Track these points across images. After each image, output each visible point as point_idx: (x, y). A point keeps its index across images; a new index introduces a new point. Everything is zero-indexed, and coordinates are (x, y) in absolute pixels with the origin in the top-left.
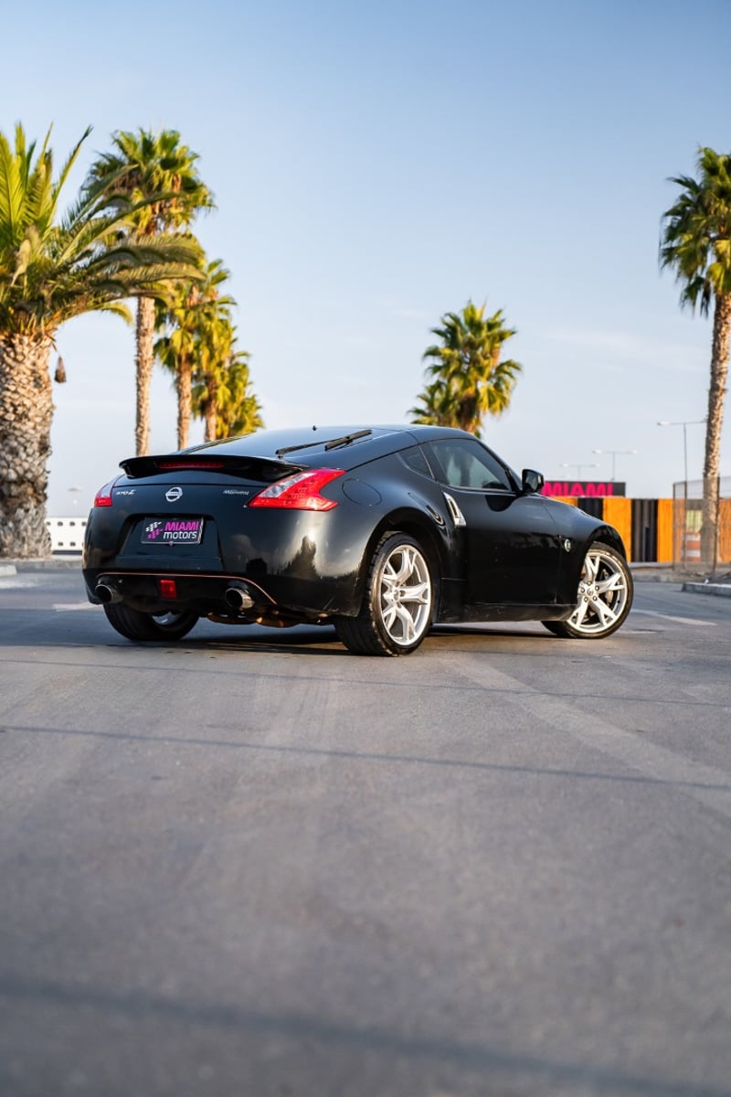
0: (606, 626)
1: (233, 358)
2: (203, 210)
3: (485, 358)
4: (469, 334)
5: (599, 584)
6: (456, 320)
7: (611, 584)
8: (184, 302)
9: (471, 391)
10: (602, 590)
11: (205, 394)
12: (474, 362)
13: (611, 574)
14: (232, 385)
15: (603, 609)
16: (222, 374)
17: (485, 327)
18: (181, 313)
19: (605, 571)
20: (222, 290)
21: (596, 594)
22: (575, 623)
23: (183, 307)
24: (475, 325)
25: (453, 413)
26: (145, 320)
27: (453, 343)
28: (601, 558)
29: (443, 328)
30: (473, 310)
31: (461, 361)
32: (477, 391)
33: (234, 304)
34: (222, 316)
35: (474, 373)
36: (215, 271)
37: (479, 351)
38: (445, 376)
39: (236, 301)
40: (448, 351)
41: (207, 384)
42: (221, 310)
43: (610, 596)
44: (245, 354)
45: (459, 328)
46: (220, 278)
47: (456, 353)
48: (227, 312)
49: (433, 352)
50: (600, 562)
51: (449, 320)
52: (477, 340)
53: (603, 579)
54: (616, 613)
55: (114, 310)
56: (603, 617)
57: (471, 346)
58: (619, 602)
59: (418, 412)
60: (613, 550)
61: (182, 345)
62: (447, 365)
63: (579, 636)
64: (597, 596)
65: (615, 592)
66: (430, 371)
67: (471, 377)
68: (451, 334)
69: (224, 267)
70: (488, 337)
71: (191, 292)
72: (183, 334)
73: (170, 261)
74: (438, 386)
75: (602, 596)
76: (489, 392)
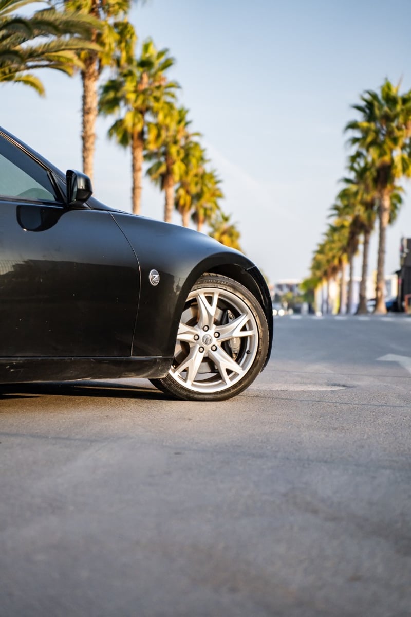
0: (229, 383)
1: (187, 137)
3: (399, 128)
4: (386, 108)
5: (220, 328)
6: (374, 96)
7: (235, 330)
8: (136, 87)
9: (387, 159)
10: (224, 337)
11: (163, 169)
12: (390, 133)
13: (237, 315)
14: (186, 160)
15: (225, 362)
16: (178, 152)
17: (400, 102)
18: (132, 96)
19: (228, 310)
20: (170, 75)
21: (217, 343)
22: (185, 380)
23: (136, 91)
24: (391, 100)
25: (370, 182)
26: (89, 100)
27: (371, 118)
28: (220, 295)
29: (363, 104)
30: (389, 86)
31: (377, 132)
32: (392, 160)
33: (179, 87)
34: (169, 99)
35: (389, 143)
36: (163, 59)
37: (394, 125)
38: (362, 145)
40: (365, 125)
41: (166, 160)
42: (168, 94)
43: (236, 346)
44: (198, 134)
45: (376, 104)
46: (167, 65)
47: (373, 126)
48: (173, 96)
49: (353, 126)
50: (219, 299)
51: (367, 96)
52: (391, 114)
53: (227, 322)
54: (243, 367)
55: (26, 82)
56: (224, 373)
57: (388, 119)
58: (248, 353)
59: (348, 181)
60: (237, 284)
61: (134, 125)
62: (364, 138)
63: (189, 396)
64: (218, 344)
65: (244, 340)
66: (350, 143)
67: (386, 147)
68: (369, 108)
69: (170, 55)
70: (402, 110)
71: (141, 78)
72: (135, 116)
73: (65, 32)
74: (359, 155)
75: (226, 346)
76: (403, 160)
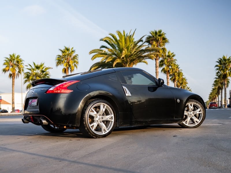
0: (197, 124)
1: (179, 71)
2: (167, 43)
3: (228, 66)
4: (224, 62)
5: (194, 112)
6: (221, 59)
7: (197, 112)
8: (167, 61)
9: (225, 73)
10: (195, 114)
11: (174, 78)
12: (225, 67)
13: (197, 109)
14: (179, 76)
15: (195, 119)
16: (177, 74)
17: (227, 60)
18: (166, 63)
19: (195, 108)
20: (174, 58)
21: (193, 115)
22: (186, 124)
23: (167, 62)
24: (225, 60)
25: (222, 78)
26: (157, 65)
27: (221, 64)
28: (193, 104)
29: (219, 61)
30: (224, 57)
31: (222, 67)
32: (226, 73)
33: (176, 60)
34: (174, 63)
35: (225, 69)
36: (173, 55)
37: (226, 65)
38: (219, 70)
39: (177, 60)
40: (220, 65)
41: (174, 76)
42: (174, 62)
43: (198, 115)
44: (181, 70)
45: (222, 61)
46: (174, 56)
47: (221, 66)
48: (175, 62)
49: (217, 66)
50: (193, 105)
51: (219, 59)
52: (226, 63)
53: (195, 110)
54: (200, 120)
55: (144, 62)
56: (195, 122)
57: (225, 64)
58: (201, 117)
59: (216, 78)
60: (197, 101)
61: (167, 69)
62: (220, 68)
63: (187, 127)
64: (194, 115)
65: (199, 114)
66: (216, 70)
67: (225, 70)
68: (220, 62)
69: (174, 54)
70: (228, 62)
71: (168, 59)
72: (167, 67)
74: (218, 72)
75: (195, 116)
76: (229, 73)
